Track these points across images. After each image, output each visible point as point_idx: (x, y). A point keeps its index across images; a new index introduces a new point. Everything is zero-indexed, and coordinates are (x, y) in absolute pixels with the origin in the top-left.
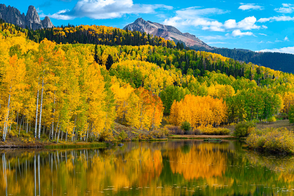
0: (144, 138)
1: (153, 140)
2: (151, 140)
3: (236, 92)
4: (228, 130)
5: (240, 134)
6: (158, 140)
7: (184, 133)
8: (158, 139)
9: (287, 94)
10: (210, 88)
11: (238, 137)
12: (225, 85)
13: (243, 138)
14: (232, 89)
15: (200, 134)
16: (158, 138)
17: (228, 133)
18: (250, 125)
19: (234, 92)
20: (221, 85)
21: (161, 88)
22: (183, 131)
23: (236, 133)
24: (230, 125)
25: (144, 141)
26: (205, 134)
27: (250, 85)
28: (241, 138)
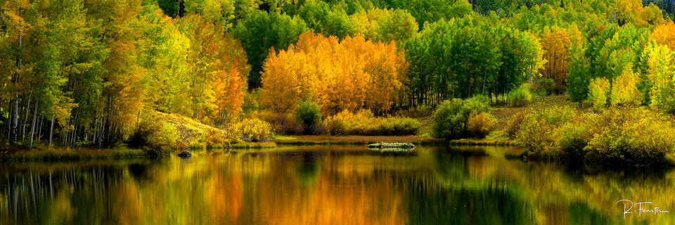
0: (221, 143)
1: (241, 148)
2: (237, 148)
3: (421, 28)
4: (415, 123)
5: (448, 131)
6: (255, 148)
7: (303, 129)
8: (253, 144)
9: (549, 30)
10: (355, 17)
11: (444, 139)
12: (392, 9)
13: (457, 141)
14: (412, 20)
15: (343, 133)
16: (254, 140)
17: (416, 129)
18: (474, 108)
19: (415, 27)
20: (383, 9)
21: (230, 18)
22: (300, 127)
23: (439, 129)
24: (415, 111)
25: (219, 148)
26: (356, 132)
27: (456, 9)
28: (453, 141)
